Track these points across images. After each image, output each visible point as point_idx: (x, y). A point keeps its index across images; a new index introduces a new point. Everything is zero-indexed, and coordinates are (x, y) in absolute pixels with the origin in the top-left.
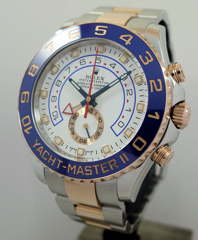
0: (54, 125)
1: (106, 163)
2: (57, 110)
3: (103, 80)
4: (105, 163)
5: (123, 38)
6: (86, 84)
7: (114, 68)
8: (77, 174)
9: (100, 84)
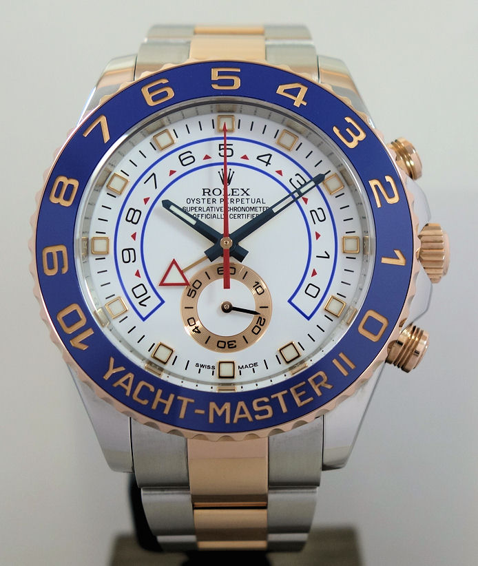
0: (144, 319)
1: (304, 383)
2: (143, 280)
3: (248, 195)
4: (300, 385)
5: (285, 91)
6: (205, 210)
7: (268, 163)
8: (235, 421)
9: (241, 206)
